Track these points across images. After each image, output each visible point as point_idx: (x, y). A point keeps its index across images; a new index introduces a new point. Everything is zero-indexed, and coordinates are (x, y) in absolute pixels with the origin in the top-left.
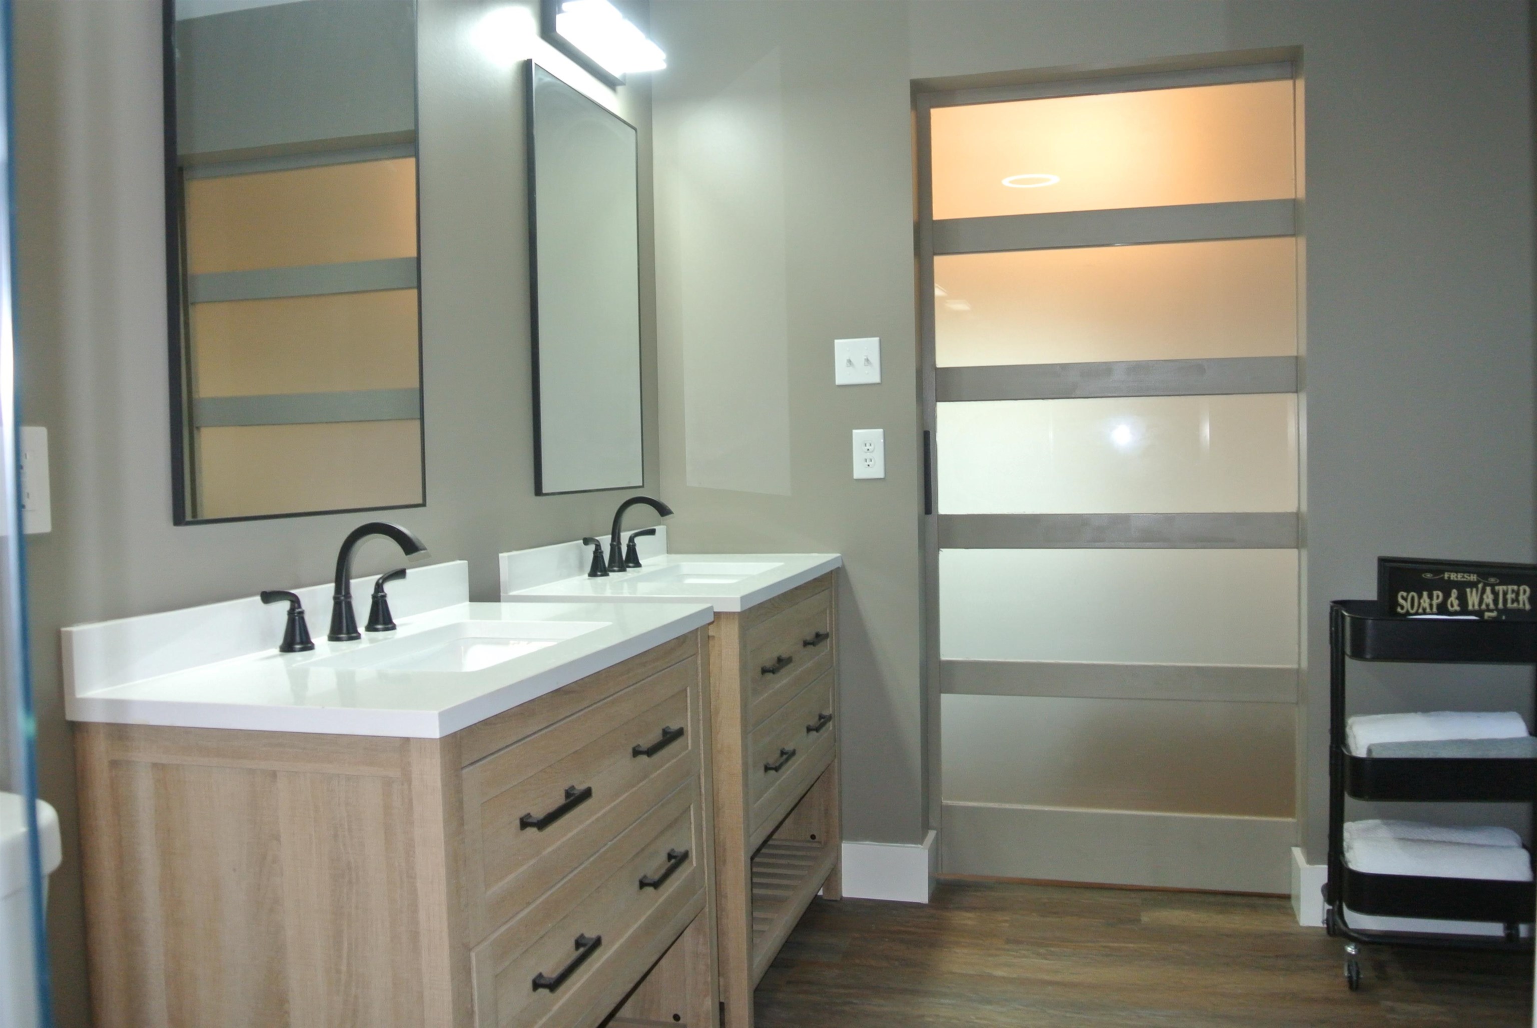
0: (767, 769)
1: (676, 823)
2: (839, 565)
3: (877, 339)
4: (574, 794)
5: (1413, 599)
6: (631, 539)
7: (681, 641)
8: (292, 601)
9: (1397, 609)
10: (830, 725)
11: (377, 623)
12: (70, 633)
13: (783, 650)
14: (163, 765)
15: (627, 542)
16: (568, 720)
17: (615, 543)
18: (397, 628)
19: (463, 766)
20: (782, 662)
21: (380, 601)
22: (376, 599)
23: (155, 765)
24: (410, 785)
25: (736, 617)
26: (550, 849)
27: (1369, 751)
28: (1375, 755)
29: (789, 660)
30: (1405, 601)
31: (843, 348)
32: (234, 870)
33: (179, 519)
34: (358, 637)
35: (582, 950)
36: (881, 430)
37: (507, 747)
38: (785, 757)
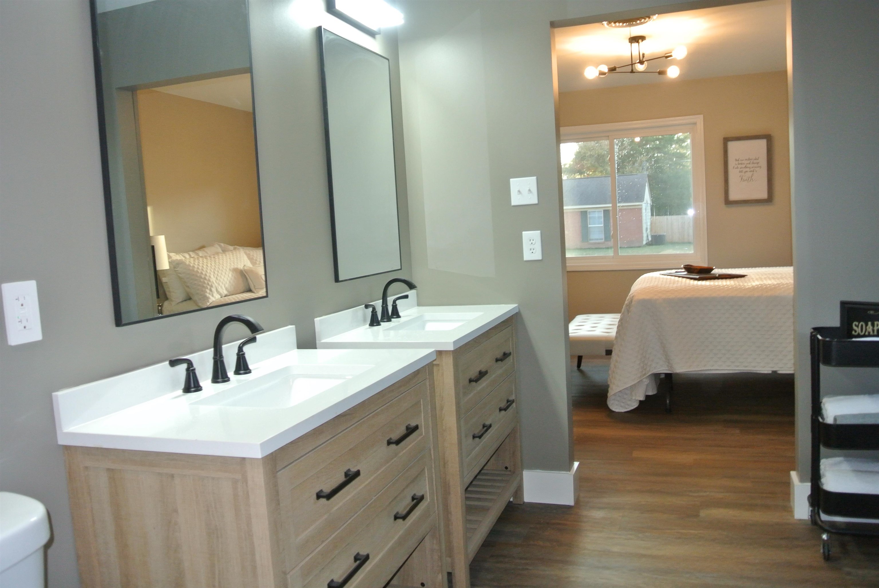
0: (474, 437)
1: (415, 480)
2: (517, 311)
3: (534, 178)
4: (350, 475)
5: (862, 326)
6: (394, 302)
7: (417, 373)
8: (188, 364)
9: (852, 332)
10: (514, 405)
11: (240, 370)
12: (57, 396)
13: (482, 367)
14: (112, 469)
15: (392, 303)
16: (345, 432)
17: (384, 305)
18: (252, 371)
19: (278, 470)
20: (482, 374)
21: (241, 357)
22: (239, 356)
23: (108, 470)
24: (247, 483)
25: (451, 353)
26: (336, 508)
27: (835, 419)
28: (839, 422)
29: (486, 373)
30: (857, 327)
31: (516, 184)
32: (154, 528)
33: (119, 322)
34: (228, 380)
35: (358, 562)
36: (539, 232)
37: (306, 454)
38: (485, 428)
